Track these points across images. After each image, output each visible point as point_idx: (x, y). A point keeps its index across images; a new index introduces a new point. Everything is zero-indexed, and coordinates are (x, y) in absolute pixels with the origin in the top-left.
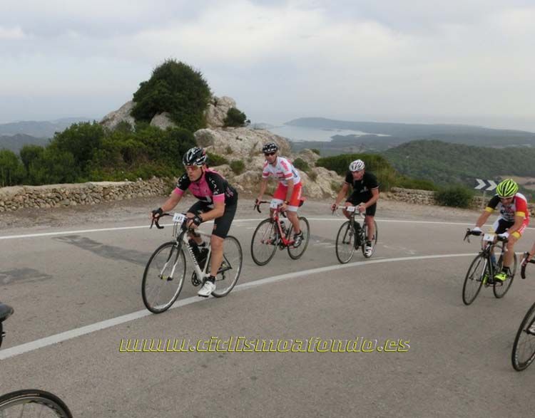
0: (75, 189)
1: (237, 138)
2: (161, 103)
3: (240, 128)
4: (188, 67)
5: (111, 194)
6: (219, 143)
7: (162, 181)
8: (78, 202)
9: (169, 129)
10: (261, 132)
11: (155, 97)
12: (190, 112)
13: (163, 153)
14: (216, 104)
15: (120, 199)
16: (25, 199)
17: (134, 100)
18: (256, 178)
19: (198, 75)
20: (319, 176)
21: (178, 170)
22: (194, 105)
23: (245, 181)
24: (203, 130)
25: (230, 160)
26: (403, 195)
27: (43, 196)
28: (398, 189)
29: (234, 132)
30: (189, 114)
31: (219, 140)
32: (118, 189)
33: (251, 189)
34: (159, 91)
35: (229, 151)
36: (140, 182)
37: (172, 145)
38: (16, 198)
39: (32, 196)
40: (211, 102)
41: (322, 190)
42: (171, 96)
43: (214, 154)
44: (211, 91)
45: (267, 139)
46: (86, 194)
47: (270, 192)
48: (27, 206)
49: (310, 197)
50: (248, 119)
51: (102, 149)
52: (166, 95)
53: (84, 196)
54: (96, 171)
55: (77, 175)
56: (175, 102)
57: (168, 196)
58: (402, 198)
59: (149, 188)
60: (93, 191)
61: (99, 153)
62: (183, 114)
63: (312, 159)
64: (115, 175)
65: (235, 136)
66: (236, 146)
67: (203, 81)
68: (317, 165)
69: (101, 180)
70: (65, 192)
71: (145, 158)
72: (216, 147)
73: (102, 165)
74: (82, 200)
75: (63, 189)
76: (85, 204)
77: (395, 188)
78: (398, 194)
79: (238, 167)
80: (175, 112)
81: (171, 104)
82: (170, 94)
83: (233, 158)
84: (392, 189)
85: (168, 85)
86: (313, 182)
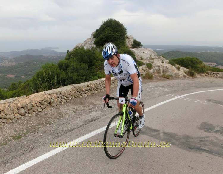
0: (96, 84)
1: (143, 53)
2: (109, 38)
3: (140, 48)
4: (118, 22)
6: (138, 55)
8: (98, 91)
11: (106, 35)
12: (121, 42)
14: (127, 38)
16: (75, 93)
18: (158, 71)
23: (154, 72)
27: (83, 89)
28: (210, 72)
29: (139, 50)
30: (121, 43)
33: (158, 76)
34: (108, 32)
35: (142, 59)
38: (71, 93)
39: (78, 91)
41: (183, 75)
42: (114, 34)
44: (127, 32)
46: (101, 86)
47: (165, 77)
48: (76, 97)
50: (142, 44)
51: (99, 60)
52: (111, 34)
56: (116, 37)
58: (211, 76)
60: (104, 84)
62: (119, 43)
66: (144, 56)
74: (99, 89)
75: (91, 84)
76: (100, 91)
77: (208, 72)
78: (210, 74)
79: (149, 66)
80: (116, 42)
81: (114, 38)
82: (113, 34)
83: (145, 62)
84: (207, 72)
85: (111, 30)
86: (179, 71)
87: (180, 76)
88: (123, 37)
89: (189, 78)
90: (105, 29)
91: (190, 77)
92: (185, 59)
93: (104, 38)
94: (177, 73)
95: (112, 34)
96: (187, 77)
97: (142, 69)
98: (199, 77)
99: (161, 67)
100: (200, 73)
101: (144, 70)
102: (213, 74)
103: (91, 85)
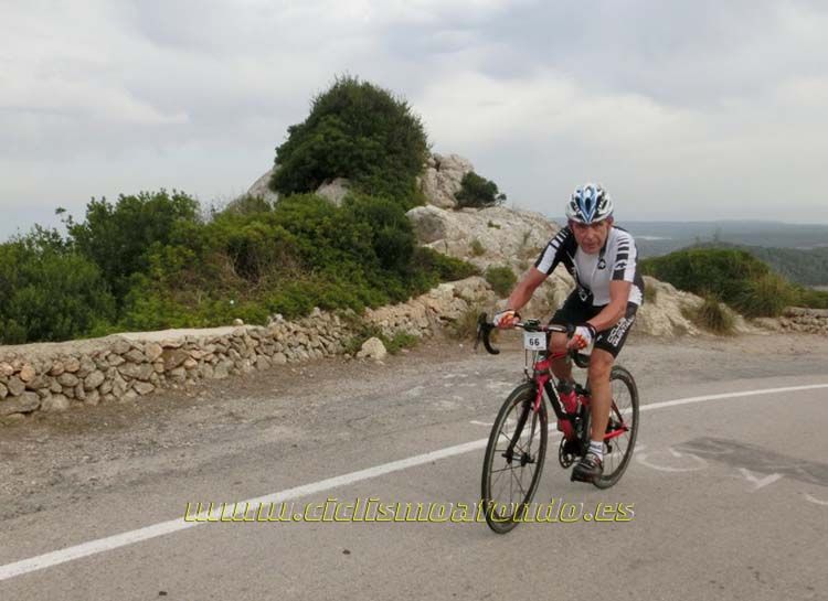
0: (59, 358)
1: (490, 225)
2: (330, 159)
4: (382, 92)
5: (190, 363)
6: (456, 233)
7: (337, 318)
8: (76, 398)
9: (349, 202)
11: (316, 147)
12: (390, 176)
13: (338, 252)
14: (438, 166)
15: (220, 374)
17: (278, 161)
18: (543, 302)
19: (403, 108)
21: (374, 289)
22: (399, 163)
24: (421, 208)
25: (485, 268)
26: (810, 320)
28: (799, 310)
29: (480, 215)
30: (389, 180)
31: (457, 227)
32: (212, 348)
34: (326, 135)
35: (478, 250)
36: (277, 324)
37: (356, 233)
40: (429, 164)
41: (673, 324)
42: (351, 144)
43: (448, 255)
44: (429, 141)
45: (541, 226)
46: (105, 370)
49: (651, 335)
50: (501, 190)
52: (339, 142)
53: (96, 378)
54: (155, 301)
55: (91, 314)
56: (359, 157)
57: (355, 356)
59: (303, 339)
60: (128, 360)
61: (164, 256)
62: (376, 179)
64: (208, 311)
65: (485, 221)
66: (493, 240)
67: (413, 120)
69: (162, 326)
70: (16, 373)
71: (293, 266)
72: (451, 243)
73: (173, 285)
74: (87, 391)
75: (9, 361)
76: (100, 401)
77: (793, 309)
78: (800, 319)
79: (501, 282)
80: (362, 177)
81: (351, 159)
82: (349, 141)
83: (488, 263)
84: (786, 310)
85: (343, 124)
86: (652, 305)
87: (656, 329)
88: (403, 155)
89: (698, 336)
90: (318, 120)
91: (705, 333)
92: (694, 258)
93: (308, 159)
95: (343, 141)
96: (694, 331)
97: (457, 295)
98: (748, 334)
99: (559, 287)
100: (758, 315)
101: (469, 302)
102: (816, 321)
103: (9, 368)
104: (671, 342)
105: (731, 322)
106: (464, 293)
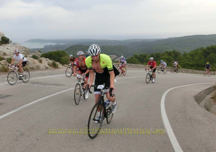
1: (7, 49)
3: (8, 44)
10: (17, 45)
20: (43, 61)
25: (6, 58)
29: (5, 46)
35: (5, 54)
41: (45, 66)
45: (20, 48)
50: (10, 40)
63: (39, 55)
65: (6, 48)
66: (7, 52)
68: (41, 57)
79: (10, 61)
83: (7, 57)
86: (41, 64)
87: (41, 68)
89: (51, 69)
94: (38, 66)
97: (0, 64)
100: (64, 64)
101: (3, 65)
104: (44, 70)
105: (58, 66)
106: (2, 63)
